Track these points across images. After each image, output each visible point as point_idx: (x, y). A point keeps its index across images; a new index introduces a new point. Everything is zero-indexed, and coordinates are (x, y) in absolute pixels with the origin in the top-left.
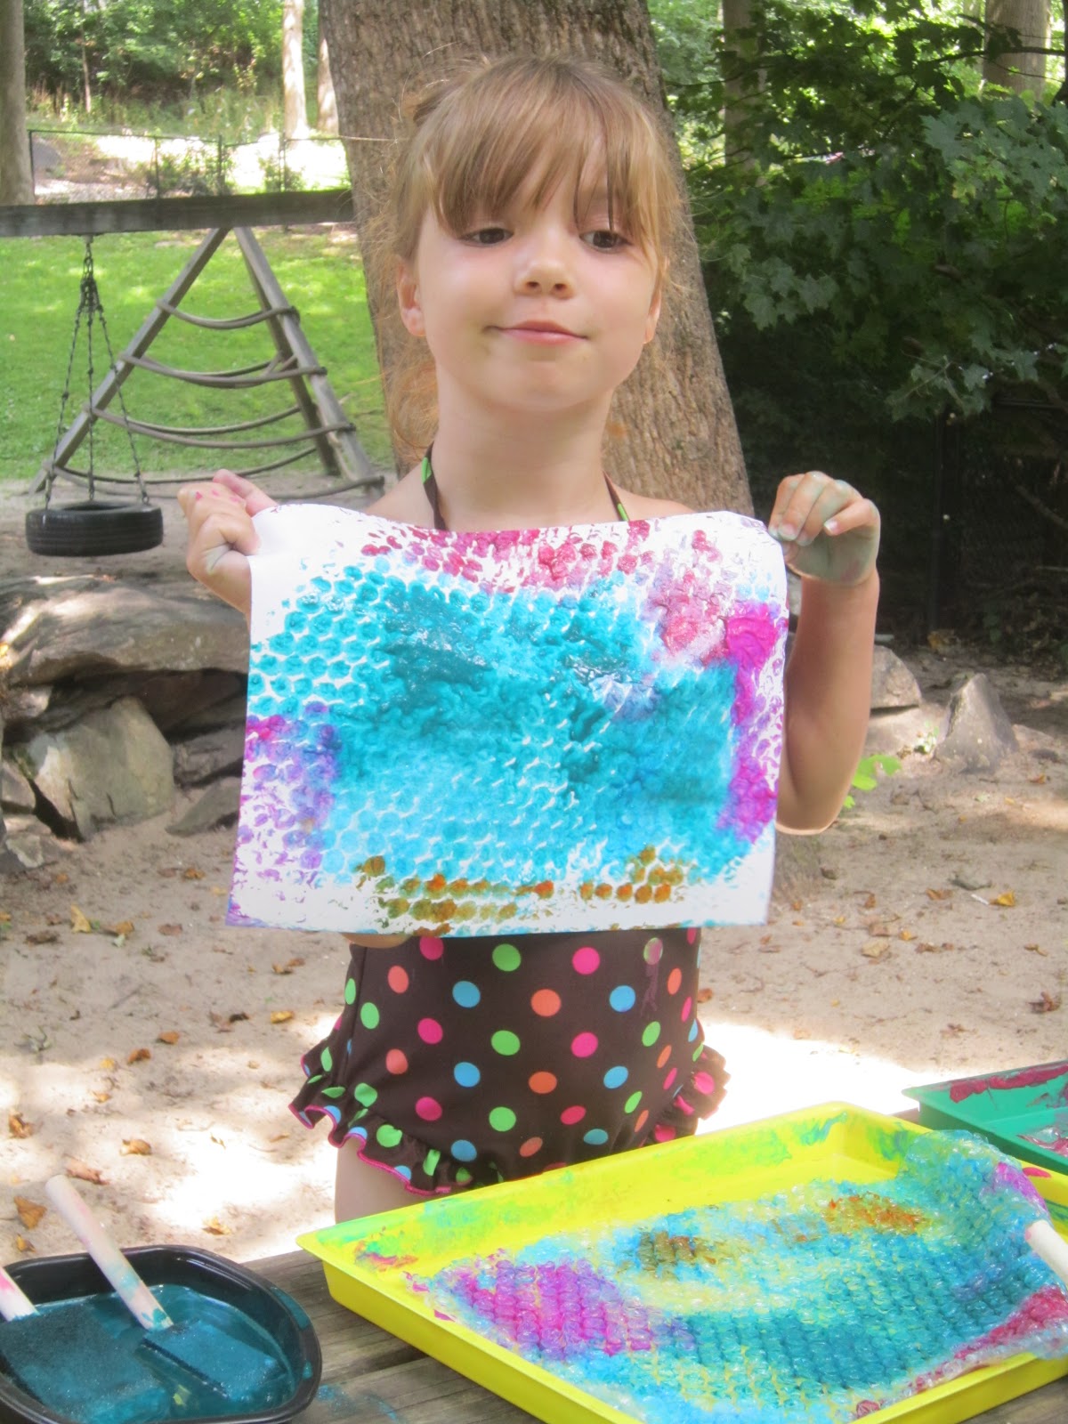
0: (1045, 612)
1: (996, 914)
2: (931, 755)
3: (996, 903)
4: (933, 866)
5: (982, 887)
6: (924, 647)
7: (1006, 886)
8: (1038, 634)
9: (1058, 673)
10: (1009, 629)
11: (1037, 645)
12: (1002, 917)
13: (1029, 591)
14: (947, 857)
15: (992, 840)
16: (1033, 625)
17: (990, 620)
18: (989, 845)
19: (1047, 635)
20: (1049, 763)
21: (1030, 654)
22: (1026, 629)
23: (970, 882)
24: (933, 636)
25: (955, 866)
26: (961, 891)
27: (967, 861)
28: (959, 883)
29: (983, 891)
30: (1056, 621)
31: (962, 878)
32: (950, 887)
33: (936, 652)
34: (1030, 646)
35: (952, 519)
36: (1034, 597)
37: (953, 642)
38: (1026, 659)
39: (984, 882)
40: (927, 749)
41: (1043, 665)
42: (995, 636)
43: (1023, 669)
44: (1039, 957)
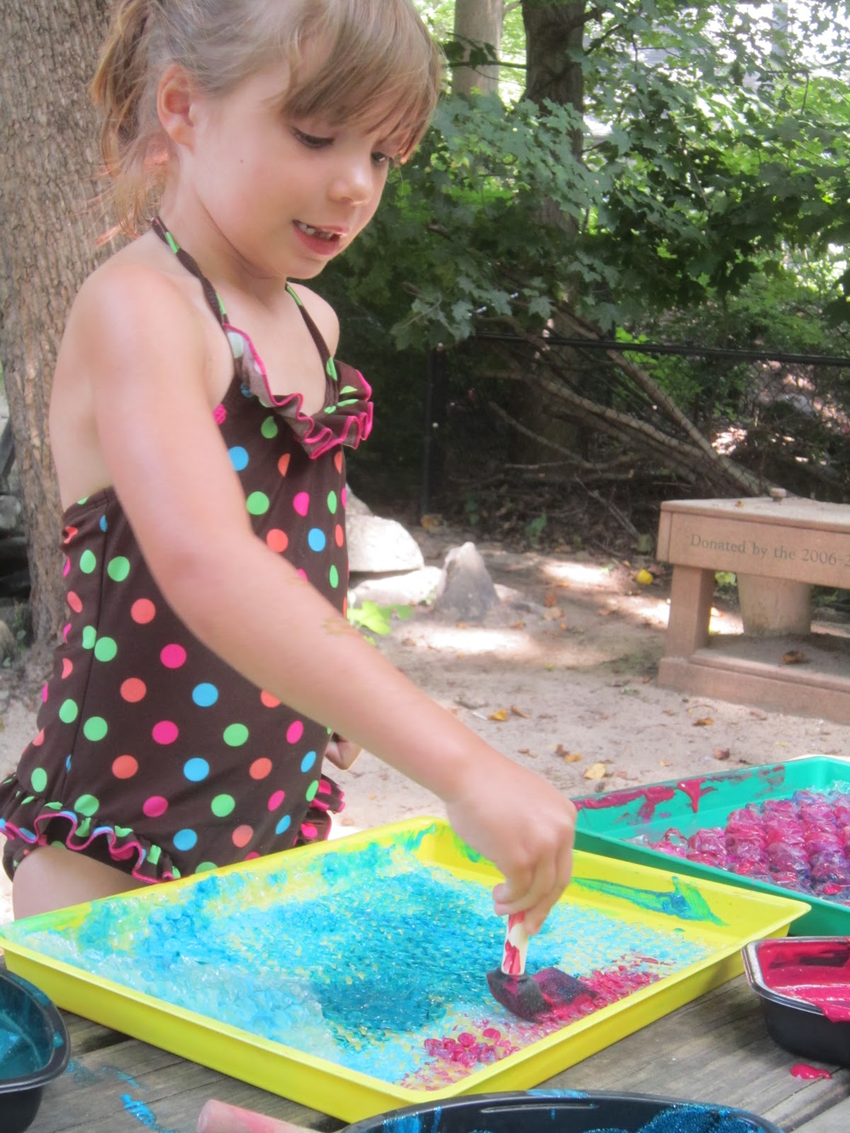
0: (513, 500)
1: (493, 727)
2: (432, 608)
3: (493, 719)
4: (441, 691)
5: (481, 706)
6: (418, 528)
7: (499, 706)
8: (507, 517)
9: (525, 547)
10: (485, 514)
11: (507, 525)
12: (499, 729)
13: (499, 484)
14: (451, 684)
15: (485, 671)
16: (503, 511)
17: (470, 506)
18: (483, 676)
19: (515, 518)
20: (524, 613)
21: (502, 533)
22: (498, 514)
23: (471, 703)
24: (425, 518)
25: (458, 691)
26: (464, 710)
27: (467, 687)
28: (462, 704)
29: (482, 710)
30: (521, 507)
31: (465, 700)
32: (455, 707)
33: (428, 532)
34: (501, 527)
35: (440, 425)
36: (503, 490)
37: (441, 524)
38: (498, 537)
39: (482, 702)
40: (429, 602)
41: (512, 542)
42: (474, 519)
43: (498, 544)
44: (529, 758)
